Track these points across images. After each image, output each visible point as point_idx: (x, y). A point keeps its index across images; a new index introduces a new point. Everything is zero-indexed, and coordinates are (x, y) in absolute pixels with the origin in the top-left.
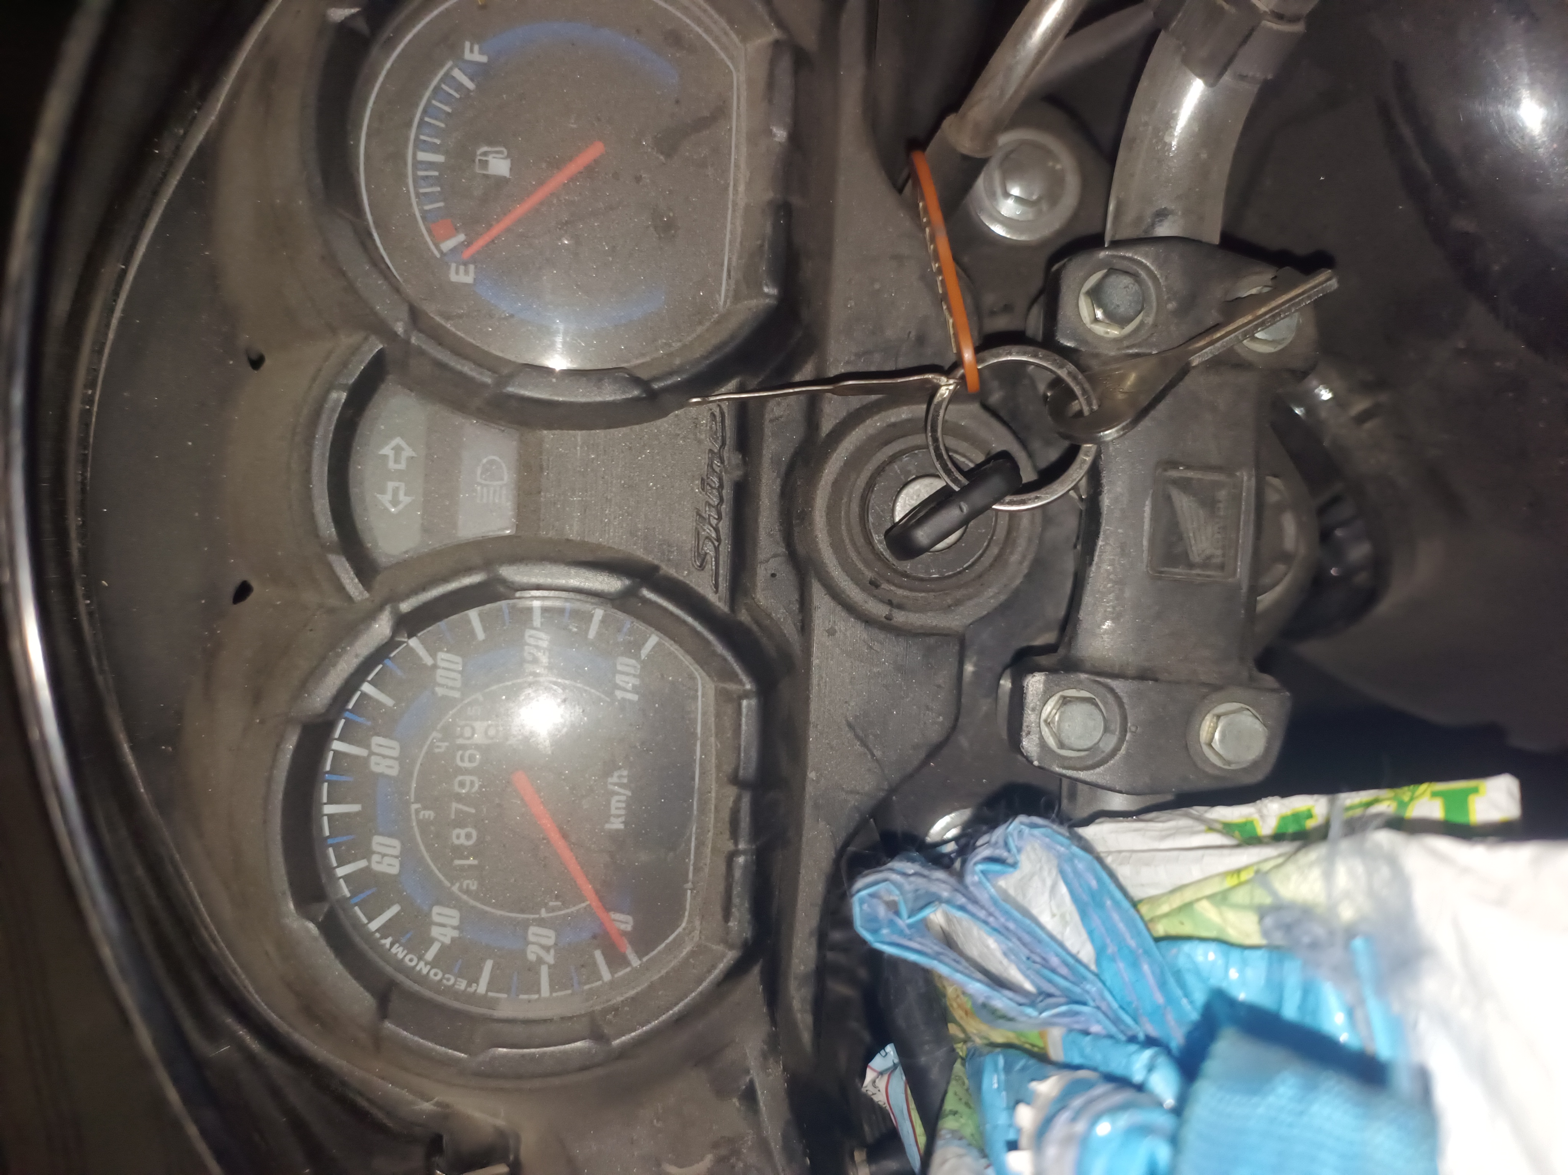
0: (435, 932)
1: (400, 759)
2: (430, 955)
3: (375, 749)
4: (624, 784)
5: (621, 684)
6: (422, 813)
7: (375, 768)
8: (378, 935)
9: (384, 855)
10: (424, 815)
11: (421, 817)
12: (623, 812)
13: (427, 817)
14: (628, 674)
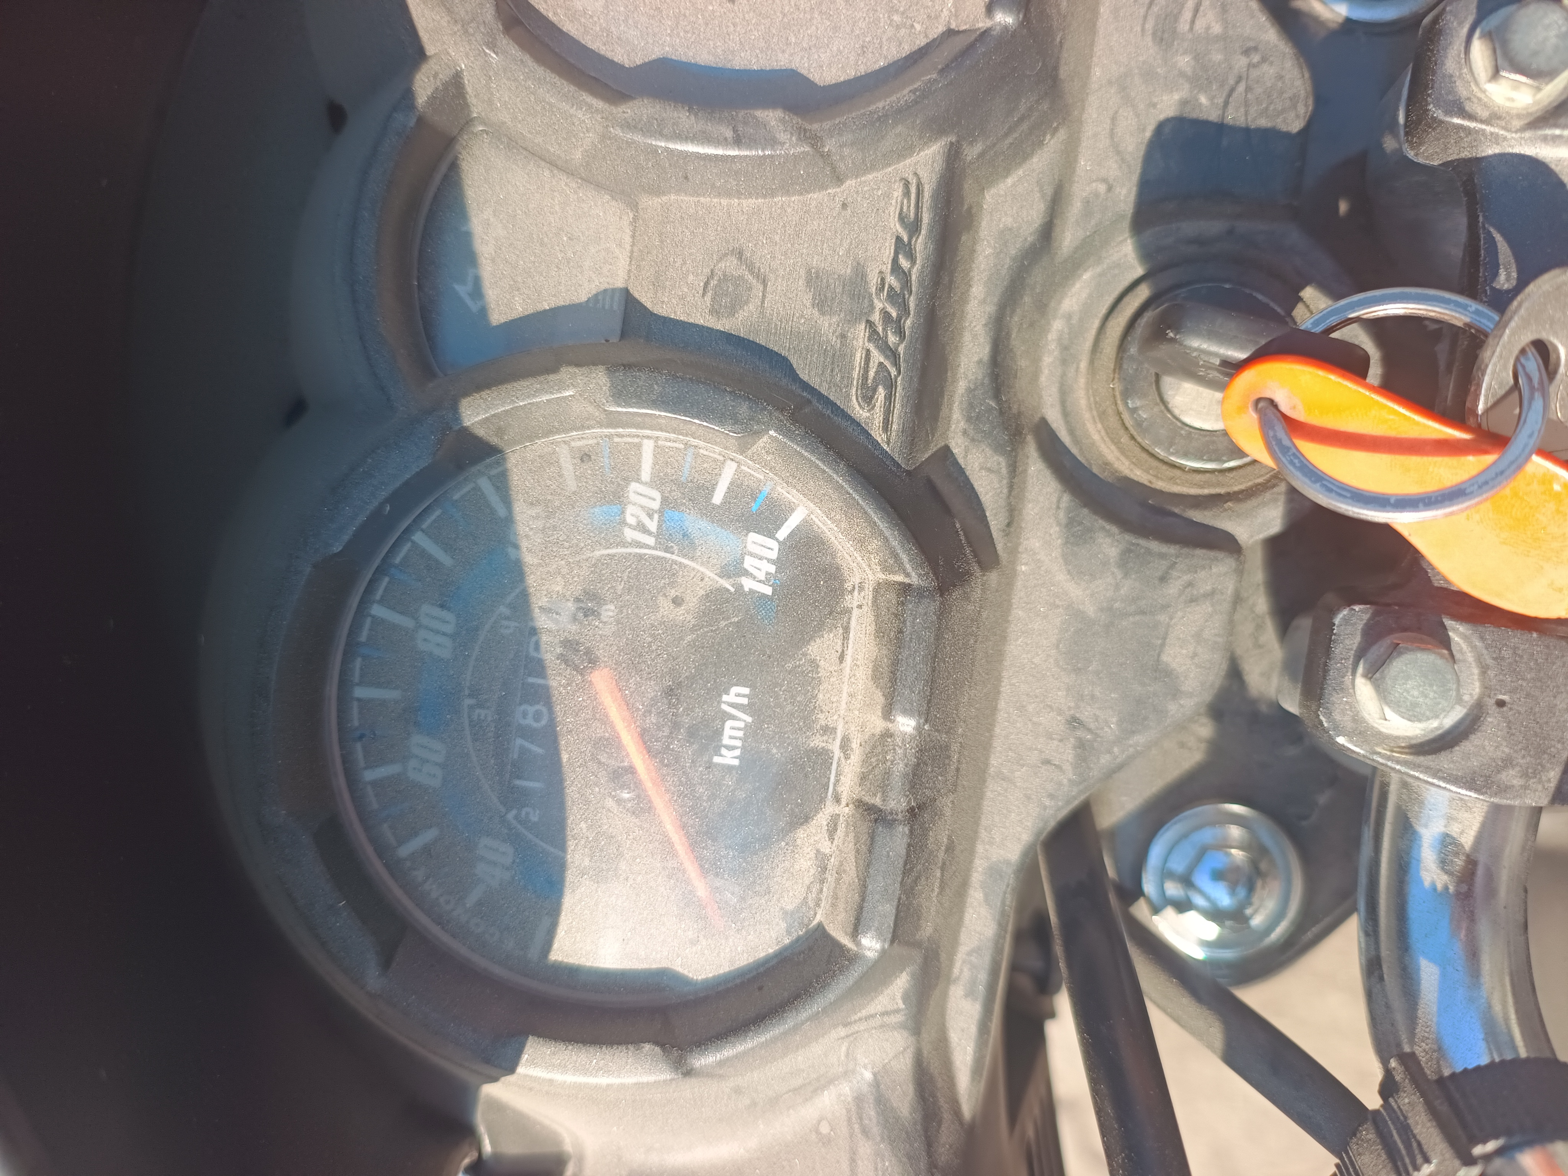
0: (481, 869)
1: (453, 637)
2: (471, 900)
3: (425, 621)
4: (742, 705)
5: (751, 570)
6: (478, 711)
7: (422, 646)
8: (408, 864)
9: (425, 761)
10: (479, 715)
11: (475, 717)
12: (738, 743)
13: (482, 717)
14: (761, 558)
